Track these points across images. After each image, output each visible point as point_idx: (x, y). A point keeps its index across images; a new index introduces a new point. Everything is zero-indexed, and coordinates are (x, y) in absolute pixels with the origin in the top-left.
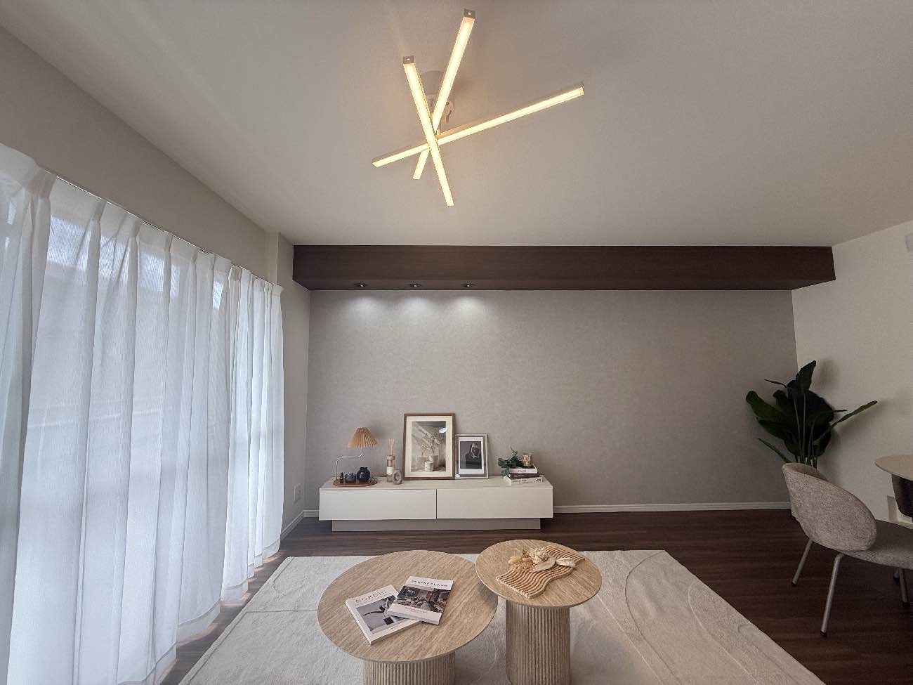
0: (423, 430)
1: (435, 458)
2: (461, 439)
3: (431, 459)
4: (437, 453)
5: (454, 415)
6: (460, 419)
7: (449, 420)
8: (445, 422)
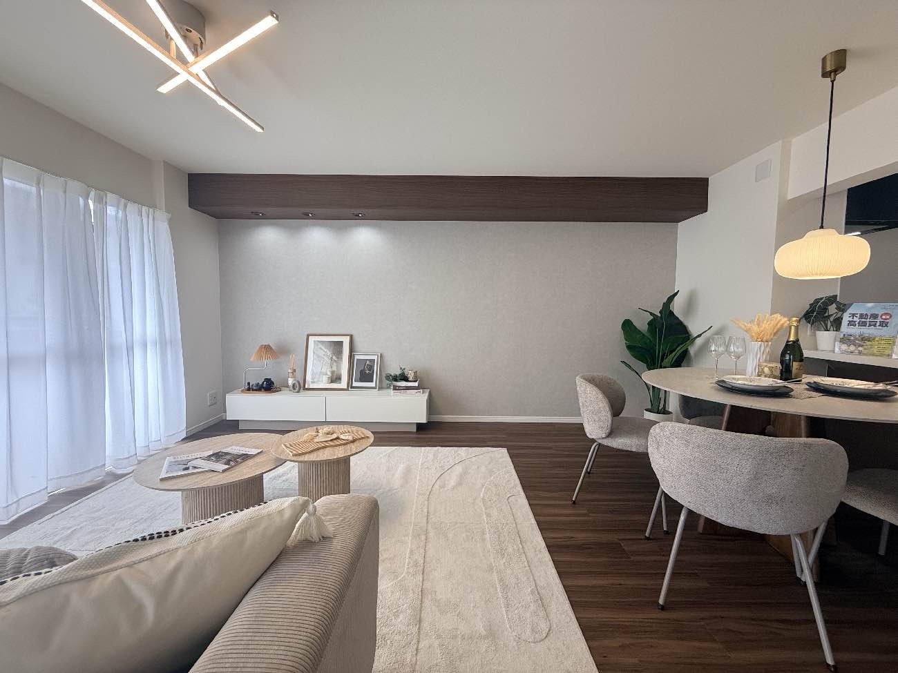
0: (323, 348)
1: (333, 372)
2: (357, 357)
3: (329, 373)
4: (334, 368)
5: (351, 337)
6: (357, 340)
7: (346, 340)
8: (342, 342)
